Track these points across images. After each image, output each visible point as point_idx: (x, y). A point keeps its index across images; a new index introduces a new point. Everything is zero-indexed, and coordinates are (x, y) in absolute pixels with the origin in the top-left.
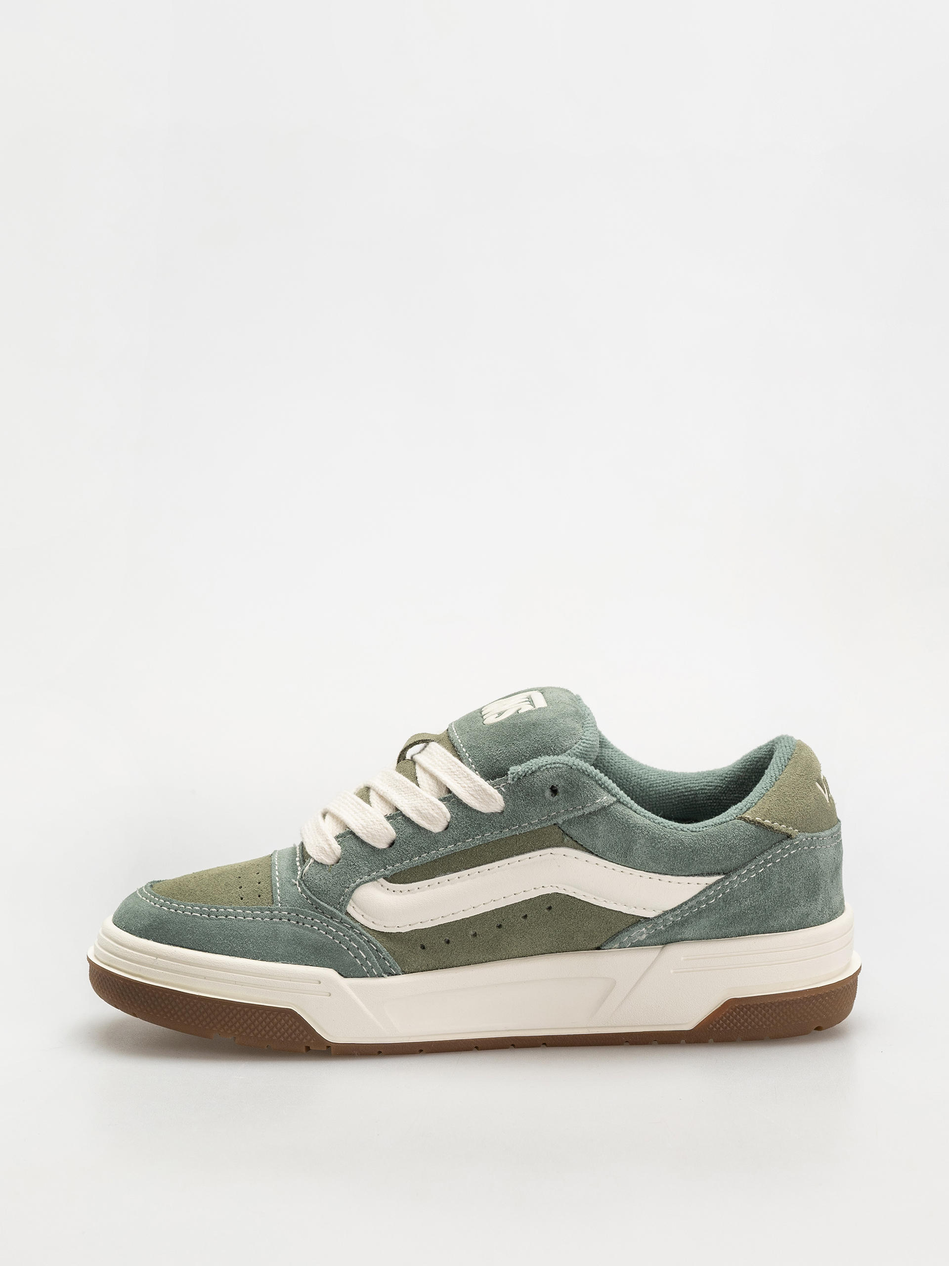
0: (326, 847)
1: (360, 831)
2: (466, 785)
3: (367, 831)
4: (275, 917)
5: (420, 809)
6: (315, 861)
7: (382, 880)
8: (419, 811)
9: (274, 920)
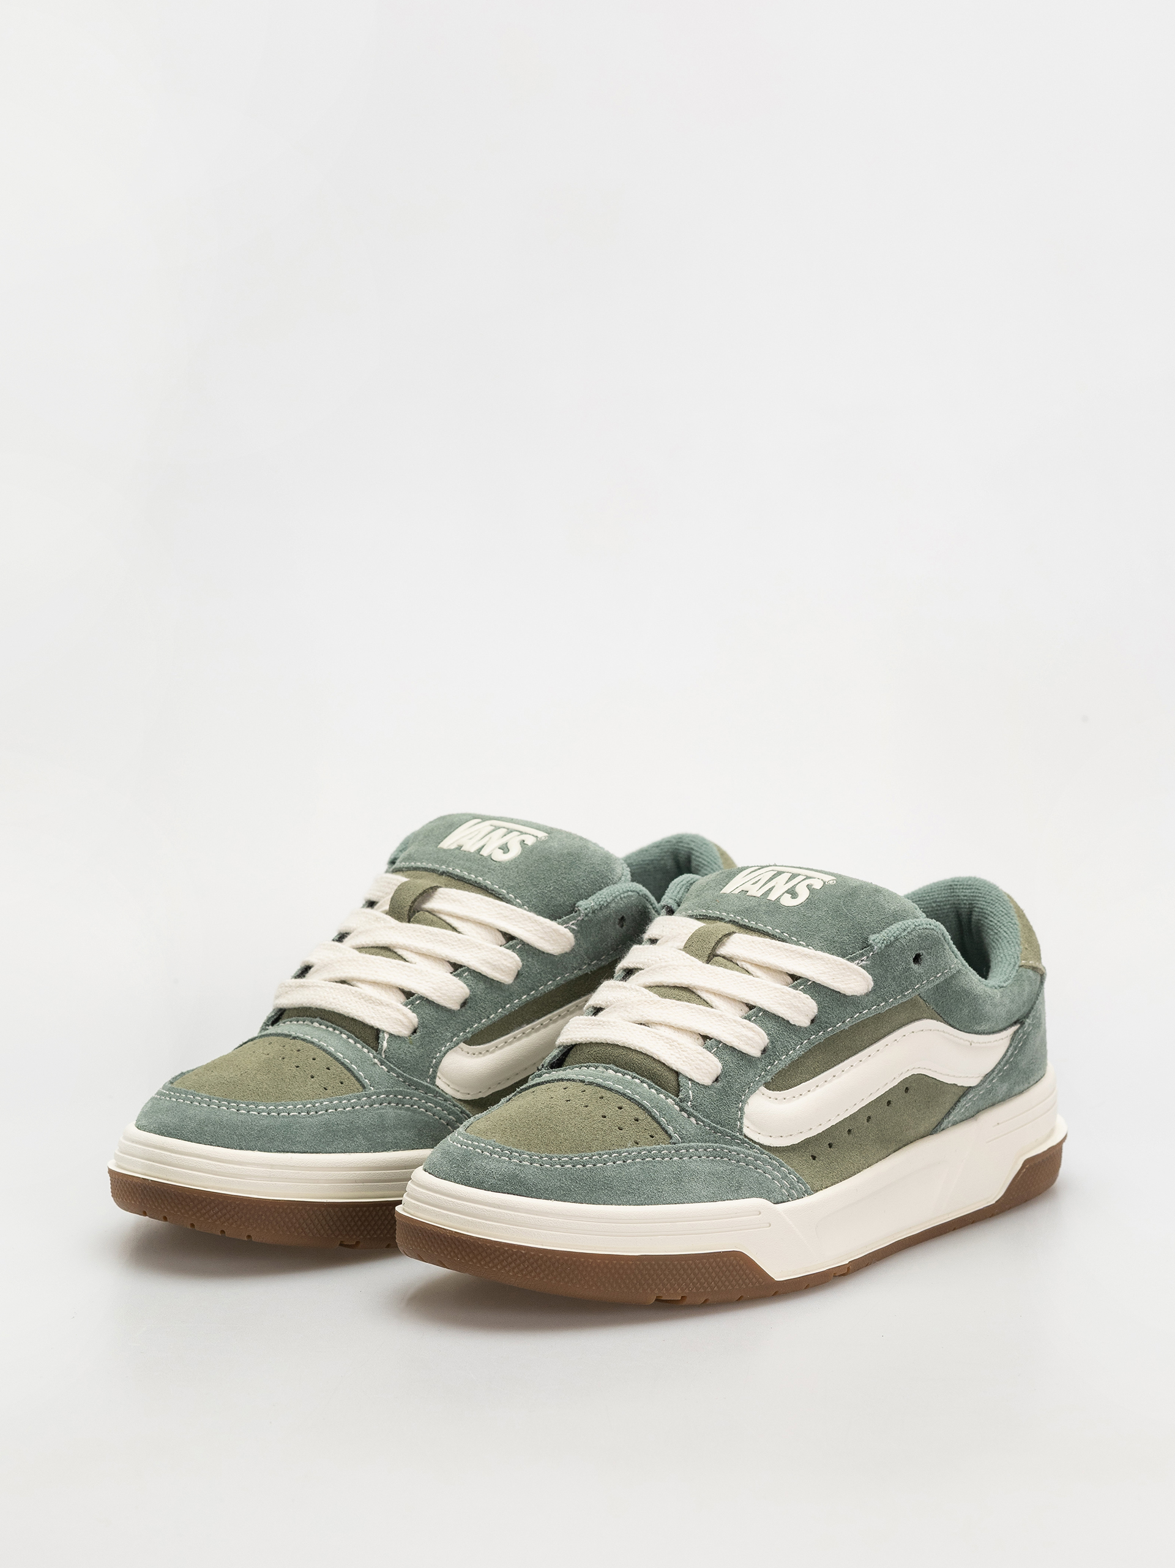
0: (401, 1017)
1: (433, 995)
2: (532, 929)
3: (441, 993)
4: (374, 1102)
5: (491, 961)
6: (391, 1035)
7: (462, 1045)
8: (489, 963)
9: (375, 1106)
